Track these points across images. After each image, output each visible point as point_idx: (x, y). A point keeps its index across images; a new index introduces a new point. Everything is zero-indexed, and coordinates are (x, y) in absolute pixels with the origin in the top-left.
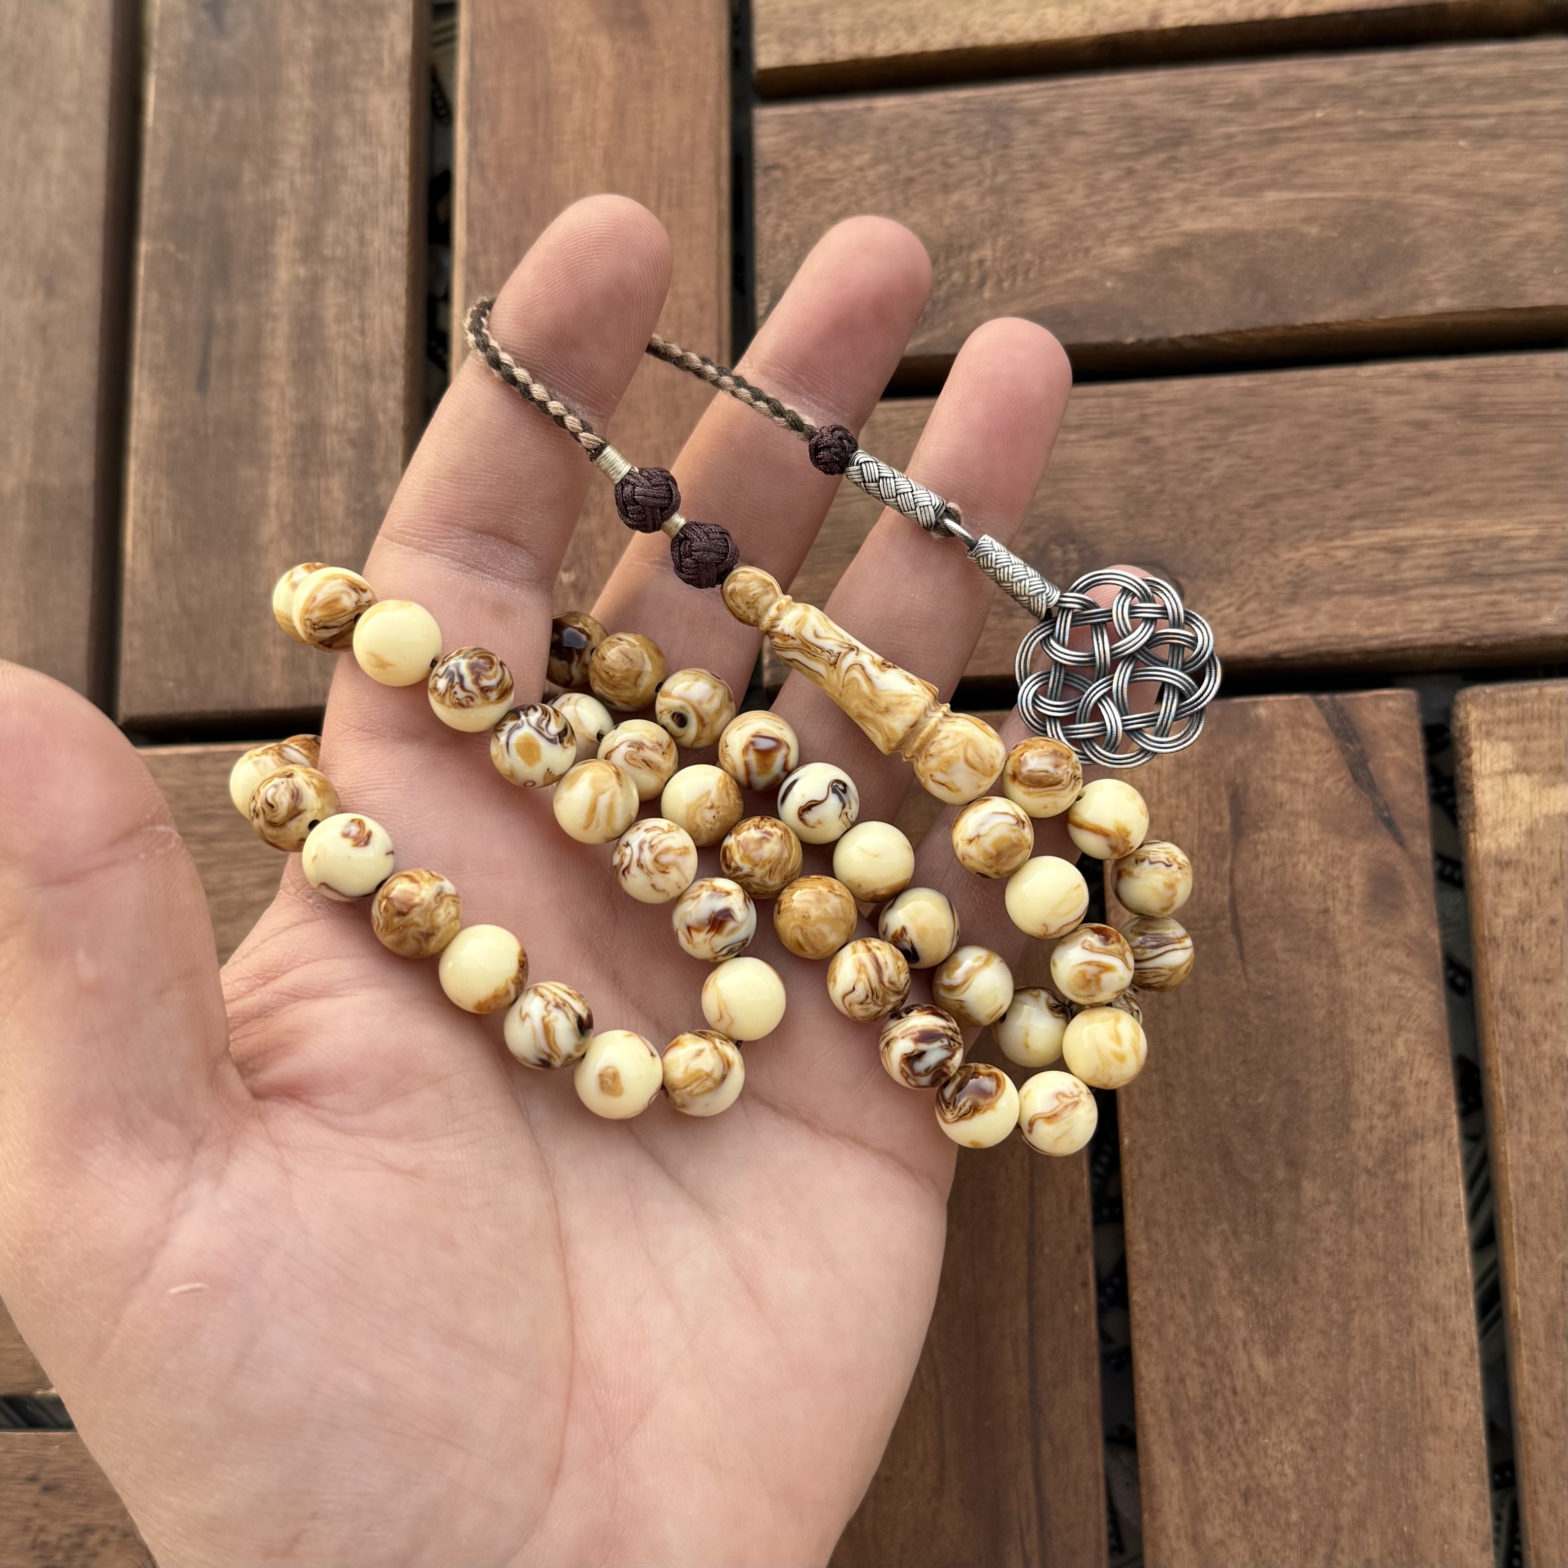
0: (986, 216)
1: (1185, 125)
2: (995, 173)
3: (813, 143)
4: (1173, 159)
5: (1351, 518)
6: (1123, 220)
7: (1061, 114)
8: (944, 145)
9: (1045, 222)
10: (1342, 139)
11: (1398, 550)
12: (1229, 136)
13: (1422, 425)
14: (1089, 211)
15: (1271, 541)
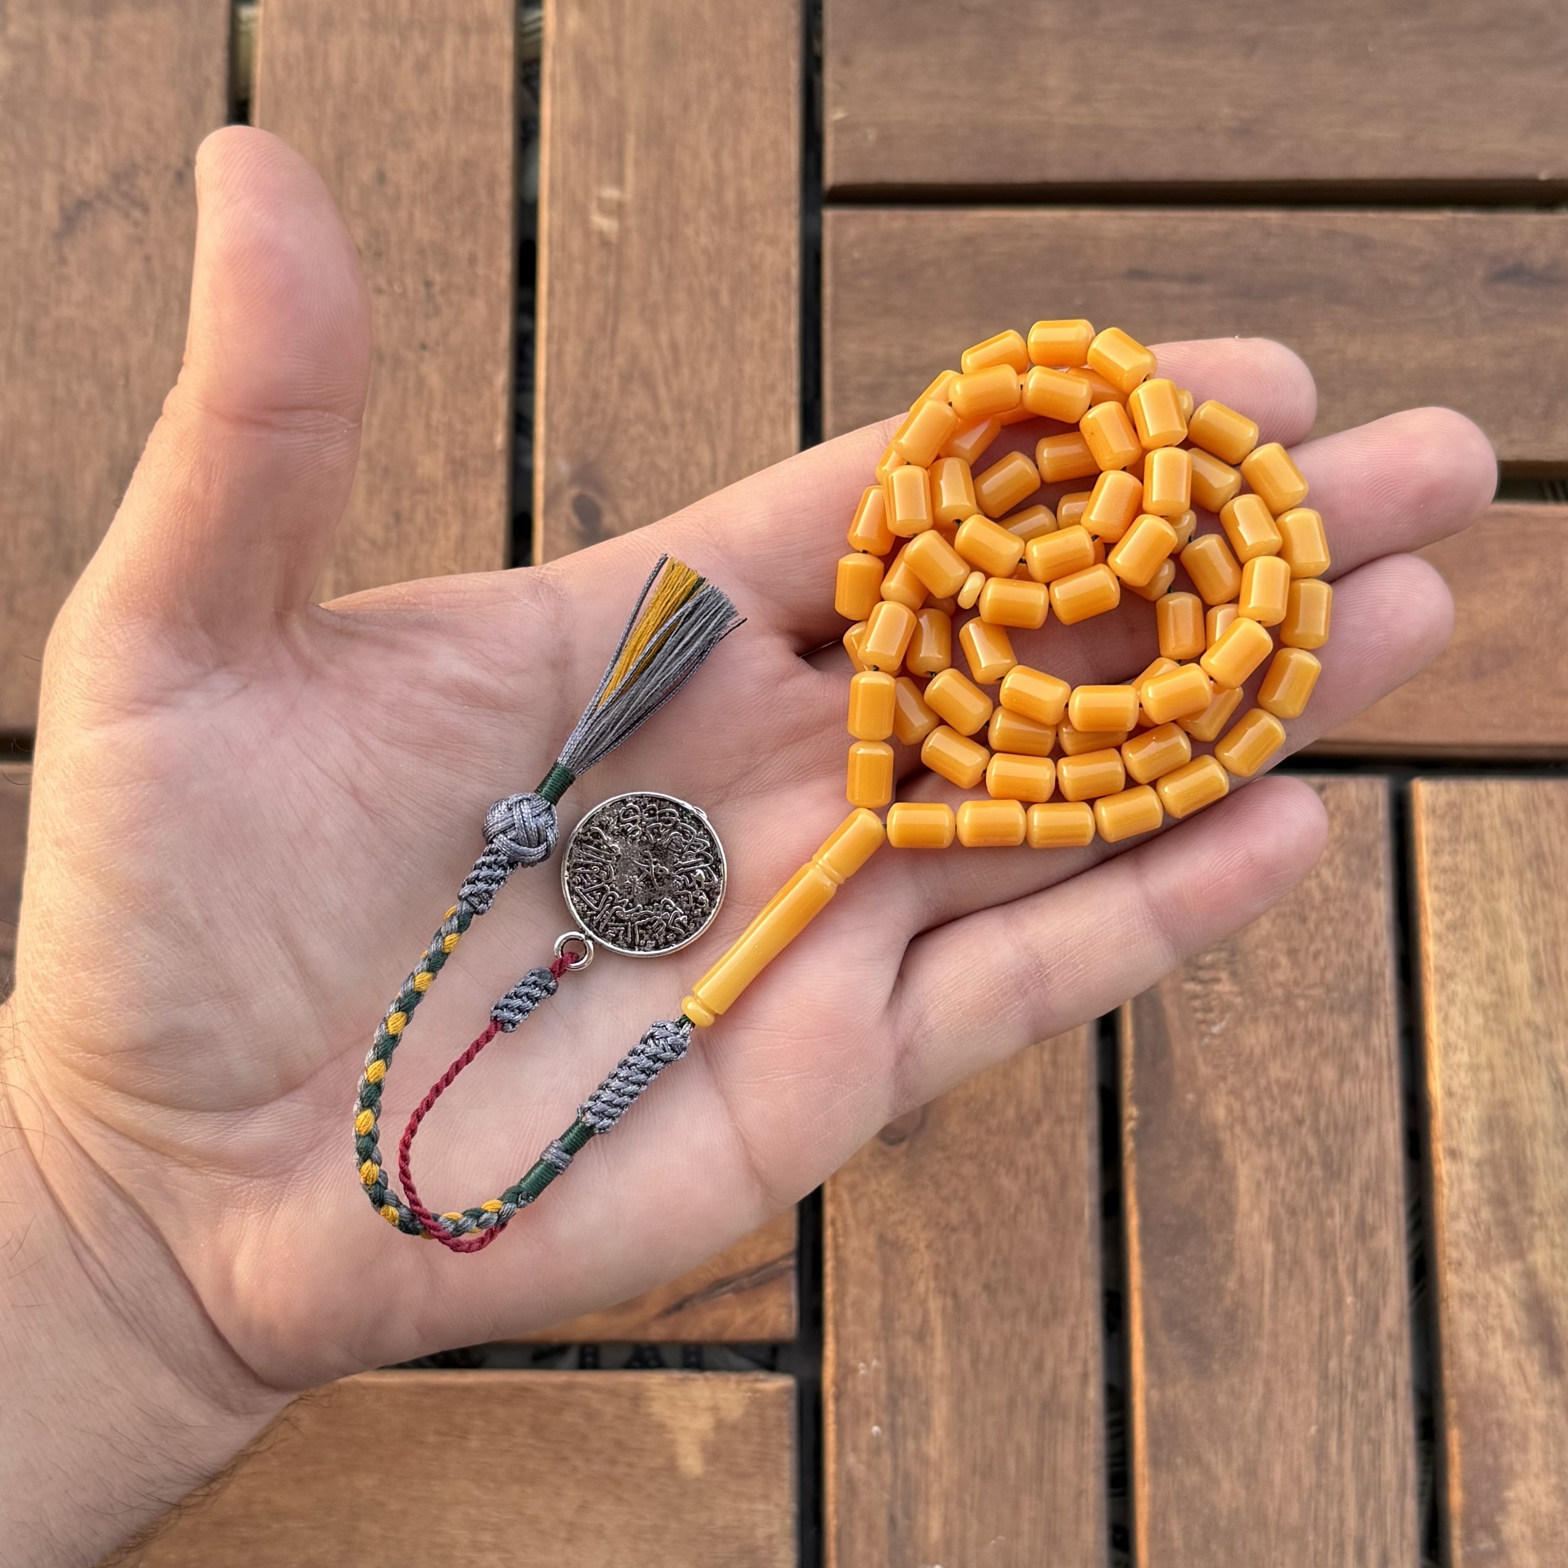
0: (1263, 987)
1: (1344, 1175)
2: (1305, 997)
3: (1346, 832)
4: (1310, 1162)
5: (955, 1295)
6: (1252, 1112)
7: (1362, 1061)
8: (1338, 951)
9: (1253, 1041)
10: (1321, 1317)
11: (921, 1336)
12: (1331, 1213)
13: (1039, 1366)
14: (1263, 1082)
15: (937, 1224)
